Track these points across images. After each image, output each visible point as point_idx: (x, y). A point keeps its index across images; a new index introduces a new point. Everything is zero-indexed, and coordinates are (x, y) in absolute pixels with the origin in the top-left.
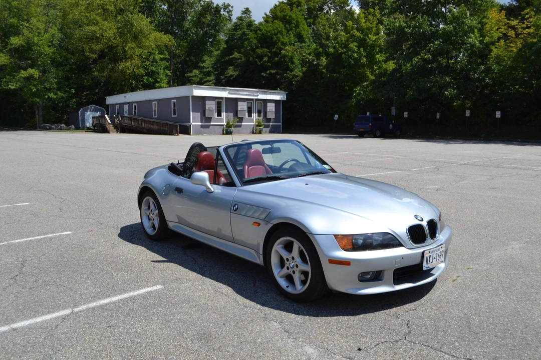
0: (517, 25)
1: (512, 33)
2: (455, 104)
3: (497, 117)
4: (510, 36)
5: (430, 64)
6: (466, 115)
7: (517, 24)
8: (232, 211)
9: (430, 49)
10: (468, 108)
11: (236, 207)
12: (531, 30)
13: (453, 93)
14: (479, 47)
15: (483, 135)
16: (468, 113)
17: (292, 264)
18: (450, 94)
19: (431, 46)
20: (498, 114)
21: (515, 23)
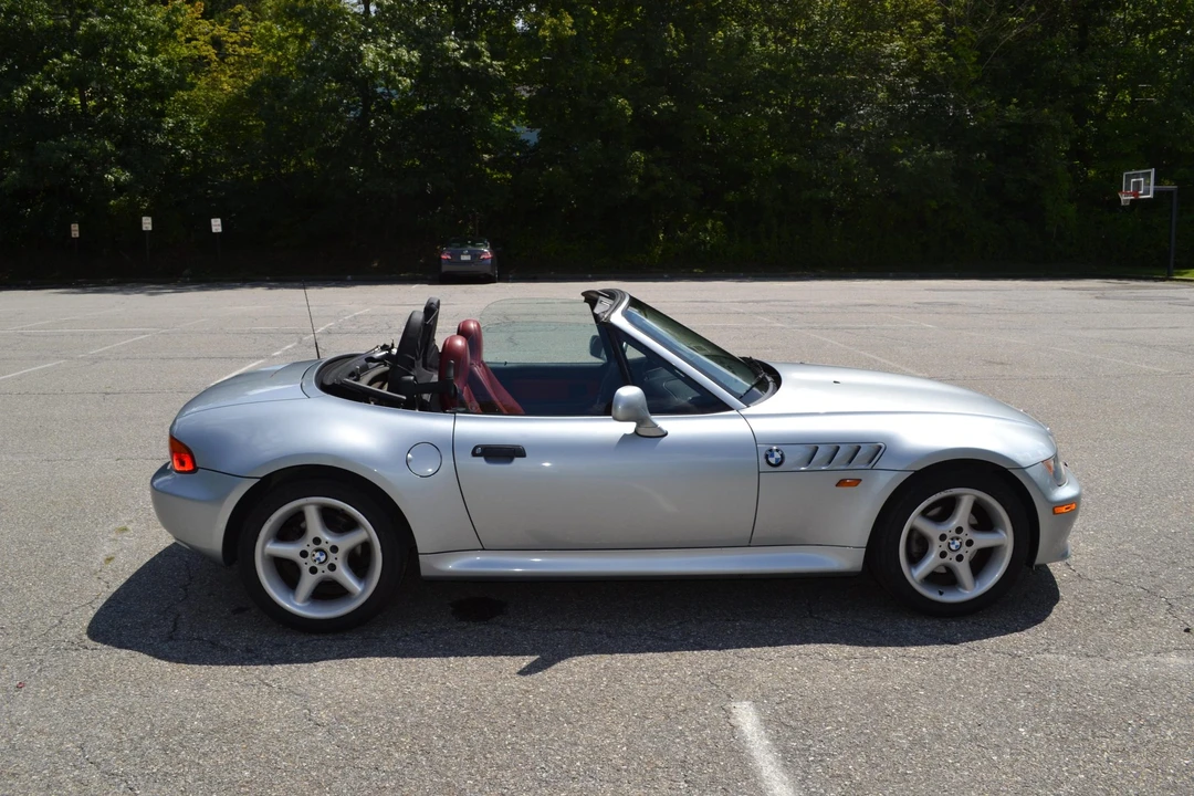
0: (224, 36)
1: (211, 52)
2: (112, 202)
3: (214, 231)
4: (206, 57)
5: (45, 106)
6: (144, 229)
7: (226, 33)
8: (764, 466)
9: (53, 71)
10: (147, 214)
11: (777, 455)
12: (255, 50)
13: (123, 178)
14: (168, 77)
15: (186, 272)
16: (147, 223)
17: (957, 543)
18: (117, 179)
19: (56, 64)
20: (216, 225)
21: (221, 30)
